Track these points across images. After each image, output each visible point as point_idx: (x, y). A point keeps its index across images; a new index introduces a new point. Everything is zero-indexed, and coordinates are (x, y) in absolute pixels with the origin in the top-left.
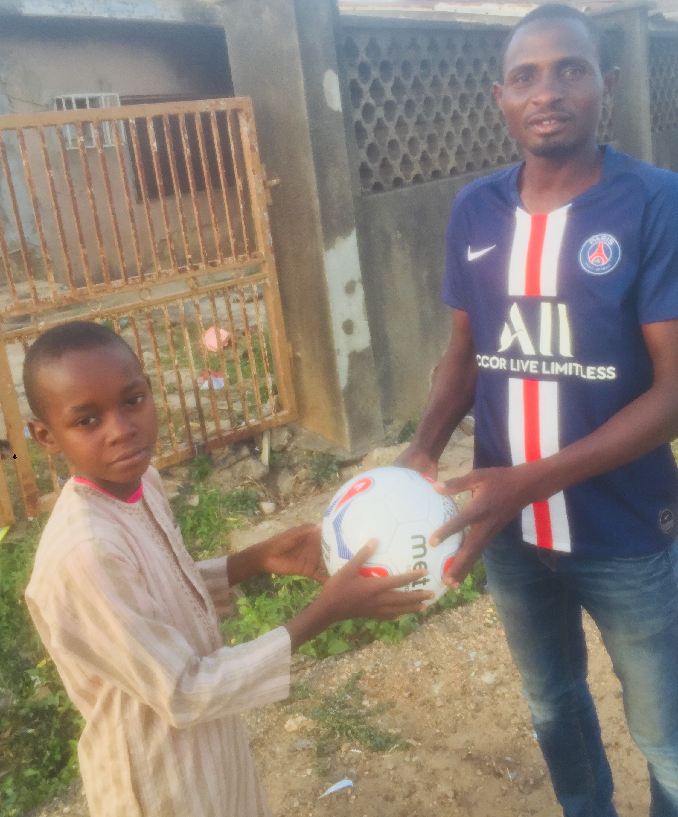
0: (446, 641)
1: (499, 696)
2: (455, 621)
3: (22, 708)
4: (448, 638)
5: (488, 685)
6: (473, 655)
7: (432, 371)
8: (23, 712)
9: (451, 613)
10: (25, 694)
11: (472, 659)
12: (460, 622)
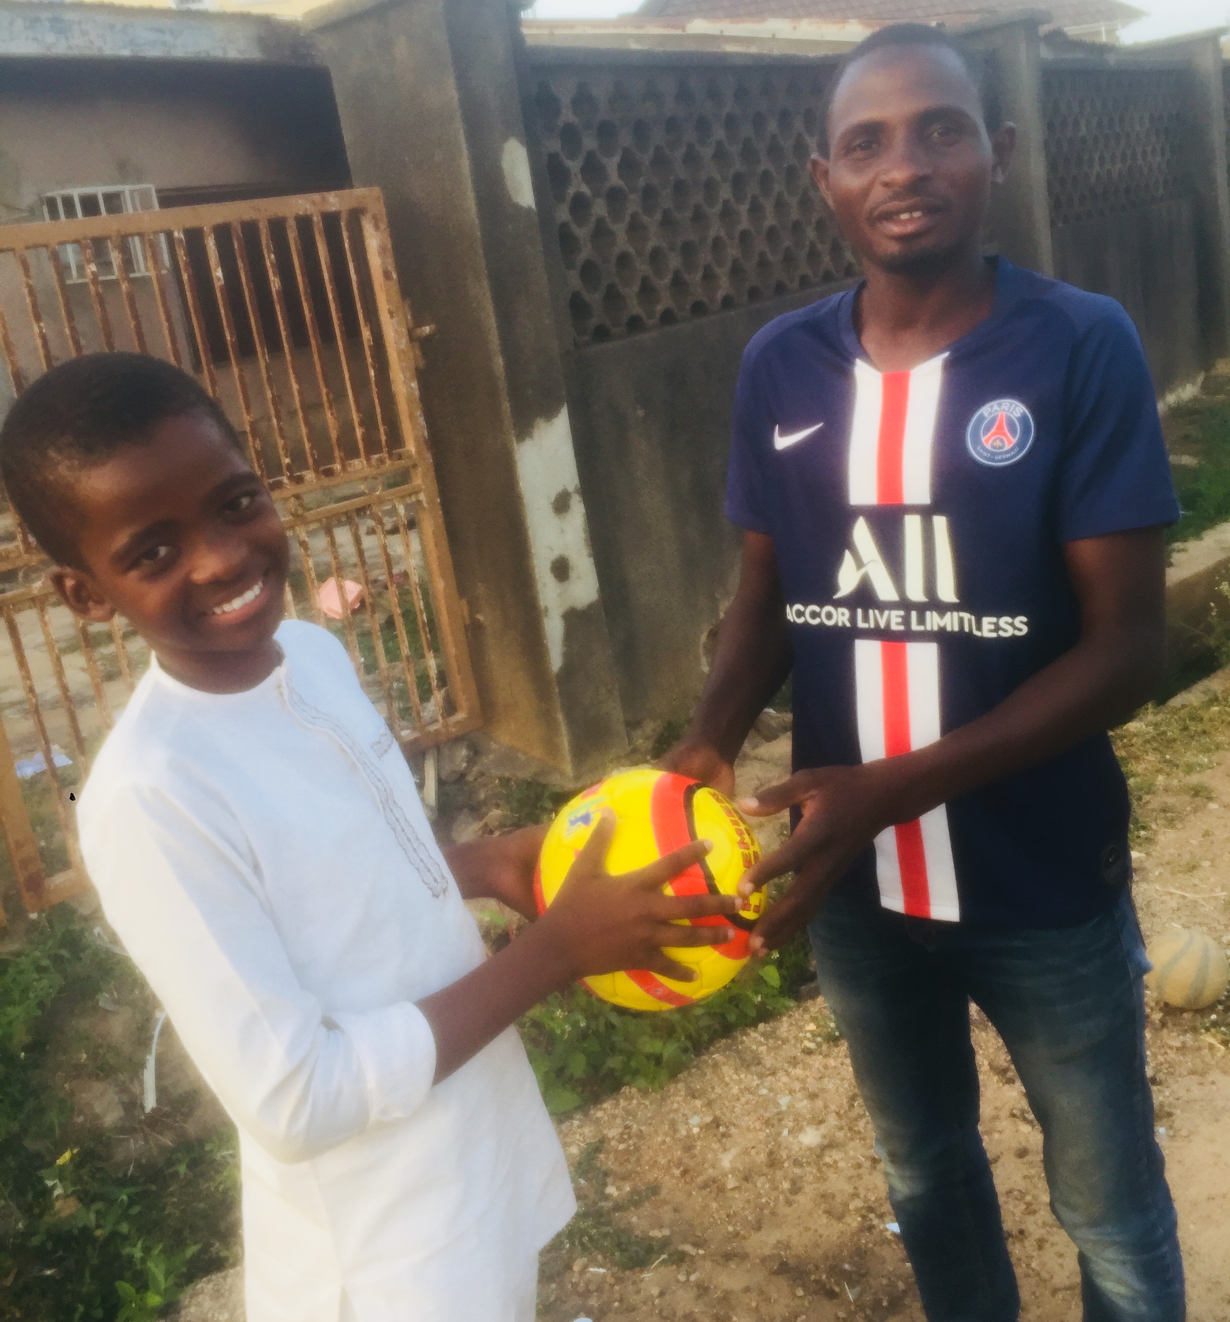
0: (740, 1081)
1: (827, 1165)
2: (754, 1047)
3: (34, 1234)
4: (742, 1076)
5: (810, 1149)
6: (784, 1101)
7: (704, 638)
8: (35, 1241)
9: (747, 1035)
10: (36, 1211)
11: (784, 1108)
12: (763, 1049)
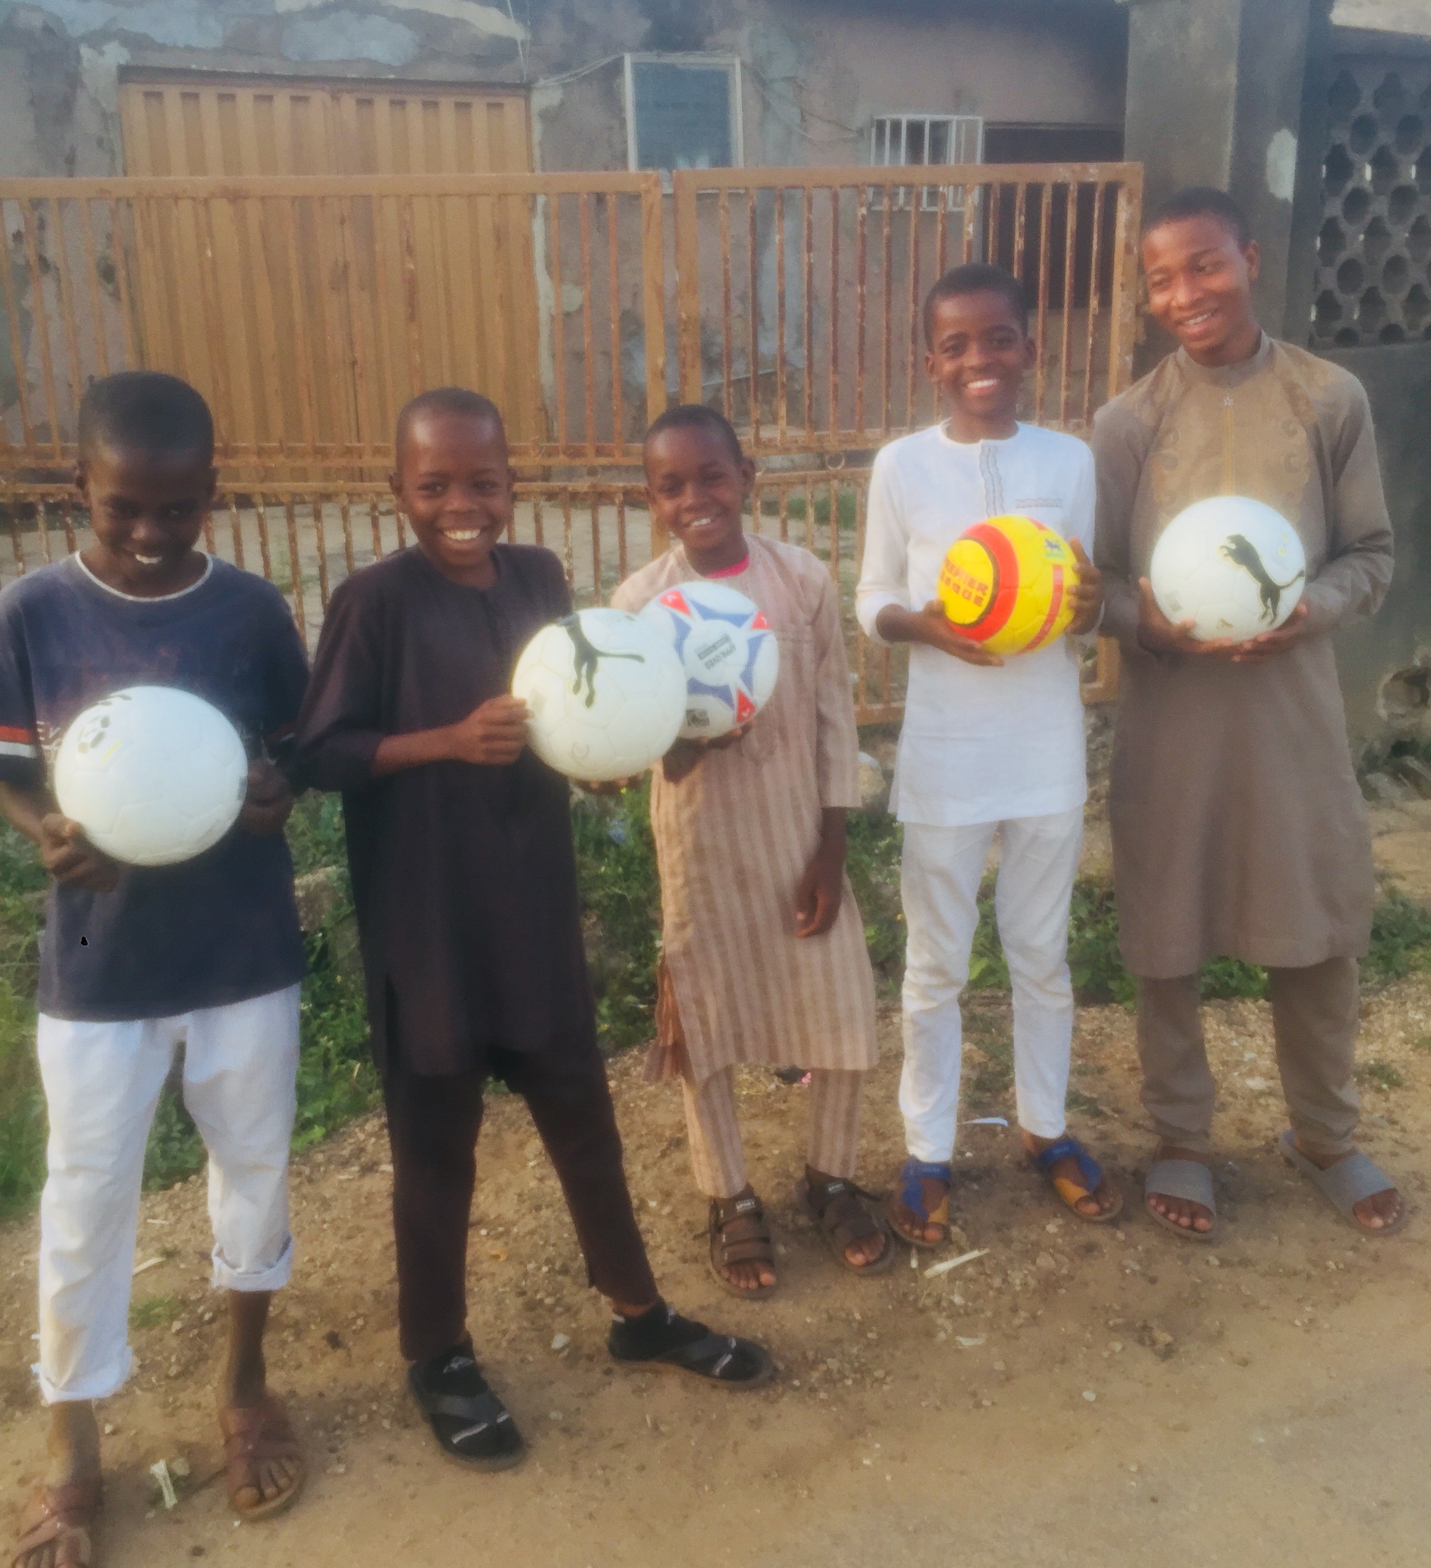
5: (1252, 1090)
6: (1248, 1056)
11: (1246, 1060)
12: (1253, 1017)
